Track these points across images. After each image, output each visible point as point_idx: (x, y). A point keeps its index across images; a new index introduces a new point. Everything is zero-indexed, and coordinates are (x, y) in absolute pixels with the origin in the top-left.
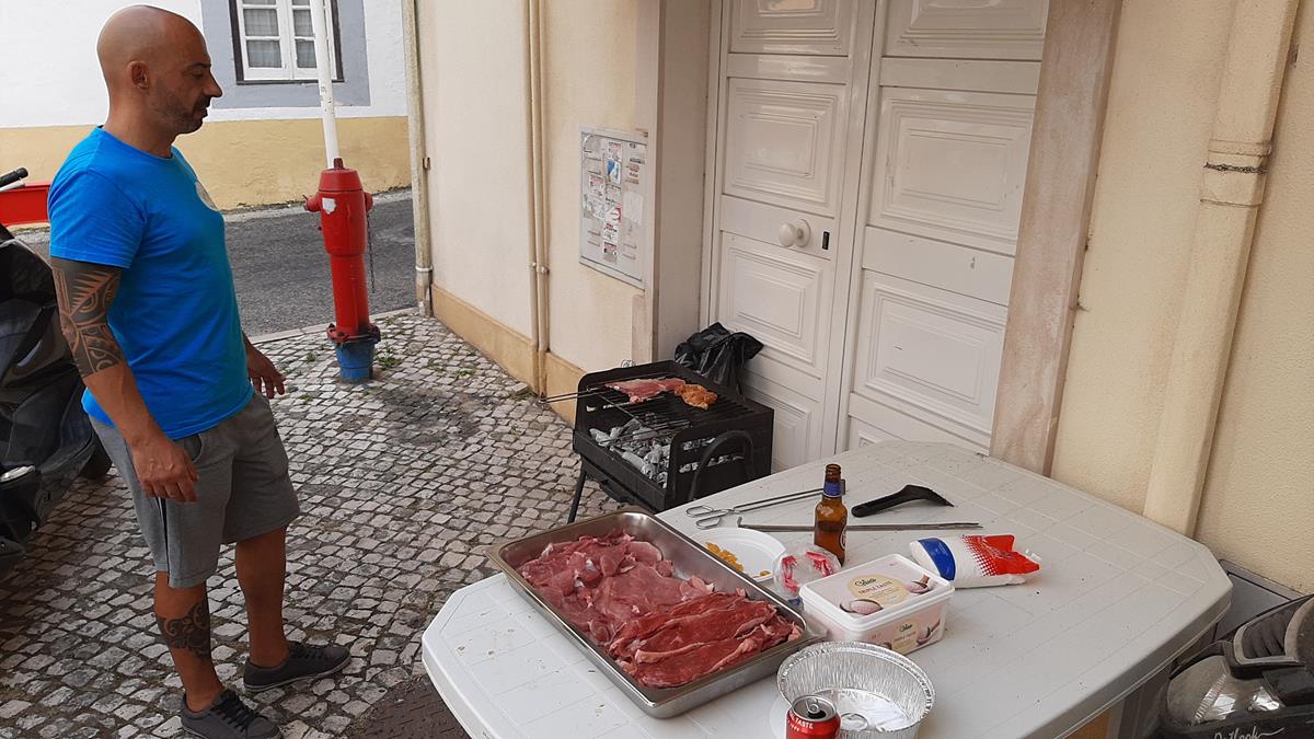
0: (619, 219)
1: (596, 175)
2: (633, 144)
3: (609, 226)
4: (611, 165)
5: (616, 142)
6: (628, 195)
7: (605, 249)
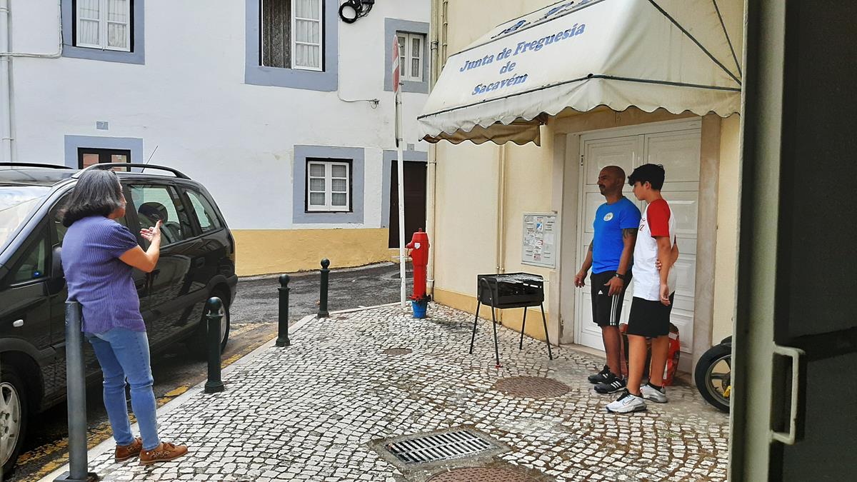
0: (542, 244)
1: (531, 230)
2: (549, 217)
3: (537, 247)
4: (538, 225)
5: (541, 217)
6: (547, 235)
7: (534, 257)
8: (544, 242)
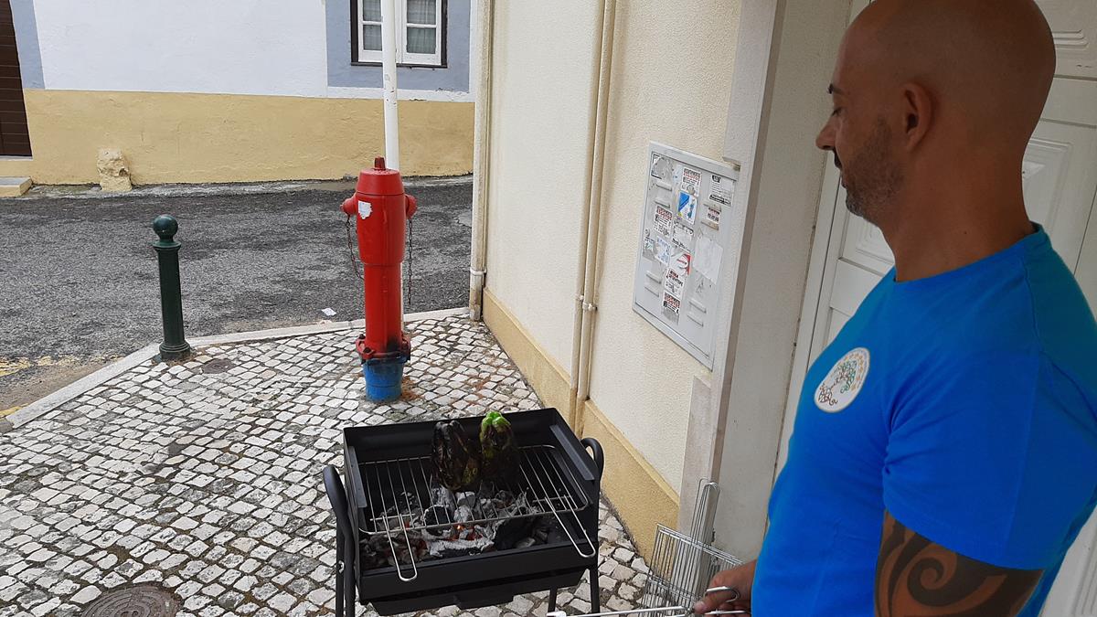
0: (688, 269)
1: (663, 211)
2: (717, 178)
3: (673, 275)
4: (684, 200)
5: (694, 171)
6: (703, 243)
7: (665, 303)
8: (694, 264)
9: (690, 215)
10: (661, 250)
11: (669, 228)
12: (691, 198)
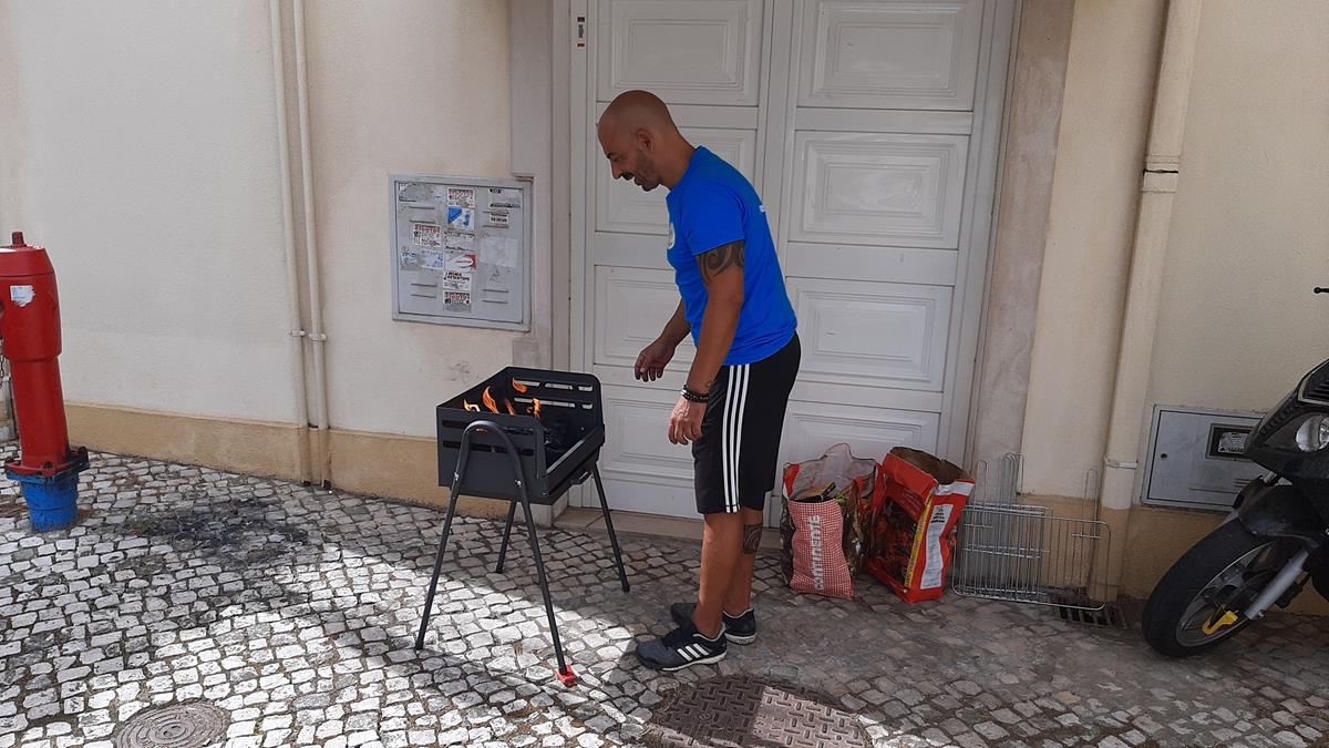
0: (473, 266)
1: (425, 225)
2: (496, 190)
3: (454, 275)
4: (455, 213)
5: (464, 188)
6: (490, 241)
7: (447, 301)
8: (481, 260)
9: (466, 223)
10: (430, 260)
11: (438, 240)
12: (464, 211)
